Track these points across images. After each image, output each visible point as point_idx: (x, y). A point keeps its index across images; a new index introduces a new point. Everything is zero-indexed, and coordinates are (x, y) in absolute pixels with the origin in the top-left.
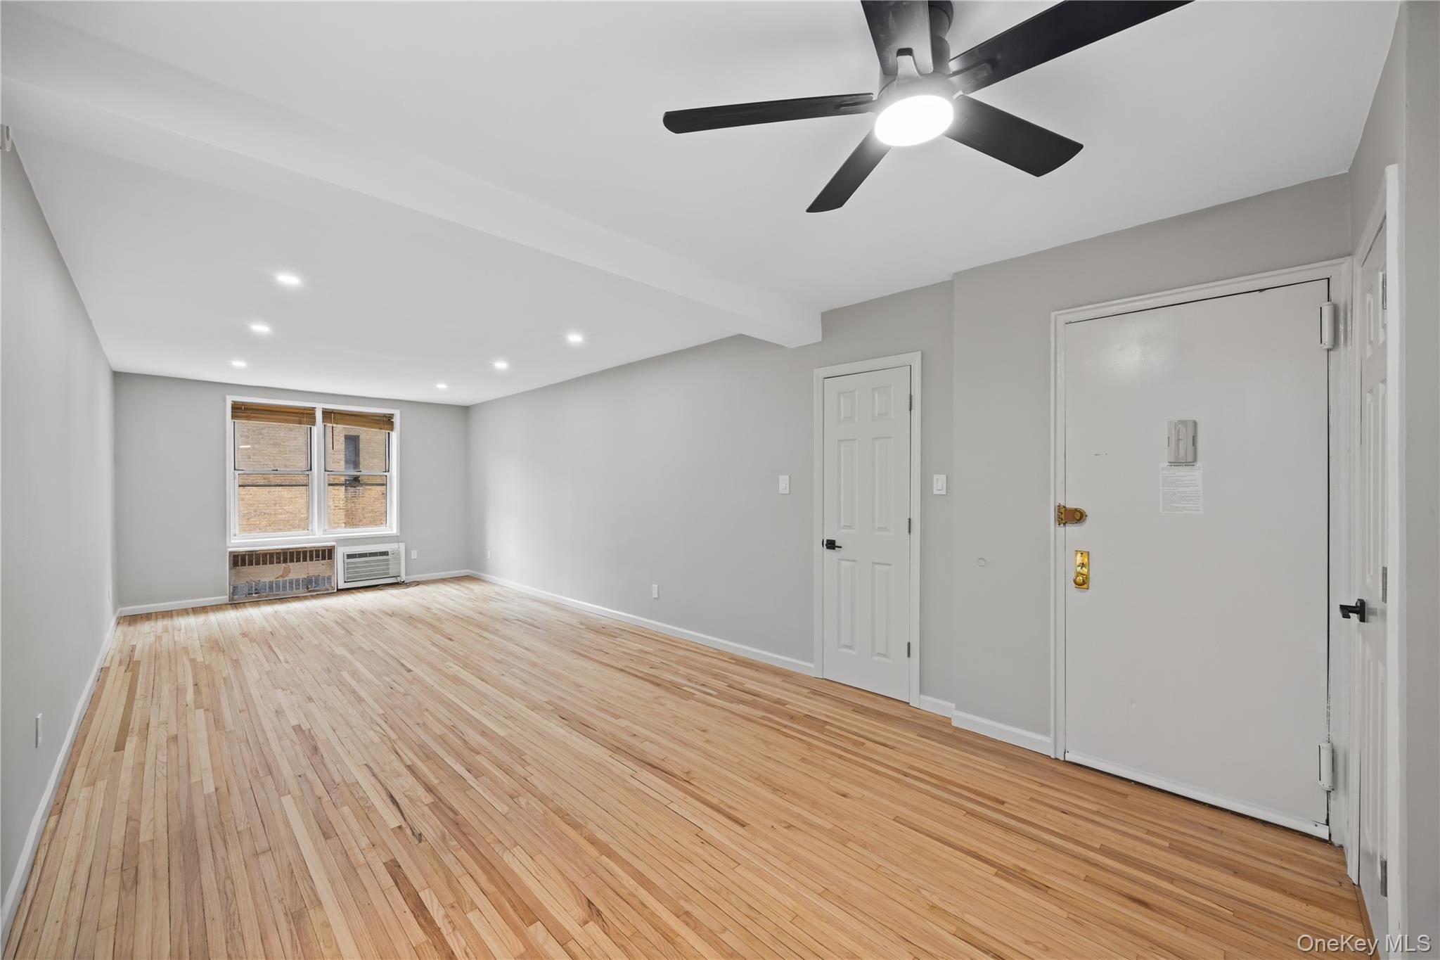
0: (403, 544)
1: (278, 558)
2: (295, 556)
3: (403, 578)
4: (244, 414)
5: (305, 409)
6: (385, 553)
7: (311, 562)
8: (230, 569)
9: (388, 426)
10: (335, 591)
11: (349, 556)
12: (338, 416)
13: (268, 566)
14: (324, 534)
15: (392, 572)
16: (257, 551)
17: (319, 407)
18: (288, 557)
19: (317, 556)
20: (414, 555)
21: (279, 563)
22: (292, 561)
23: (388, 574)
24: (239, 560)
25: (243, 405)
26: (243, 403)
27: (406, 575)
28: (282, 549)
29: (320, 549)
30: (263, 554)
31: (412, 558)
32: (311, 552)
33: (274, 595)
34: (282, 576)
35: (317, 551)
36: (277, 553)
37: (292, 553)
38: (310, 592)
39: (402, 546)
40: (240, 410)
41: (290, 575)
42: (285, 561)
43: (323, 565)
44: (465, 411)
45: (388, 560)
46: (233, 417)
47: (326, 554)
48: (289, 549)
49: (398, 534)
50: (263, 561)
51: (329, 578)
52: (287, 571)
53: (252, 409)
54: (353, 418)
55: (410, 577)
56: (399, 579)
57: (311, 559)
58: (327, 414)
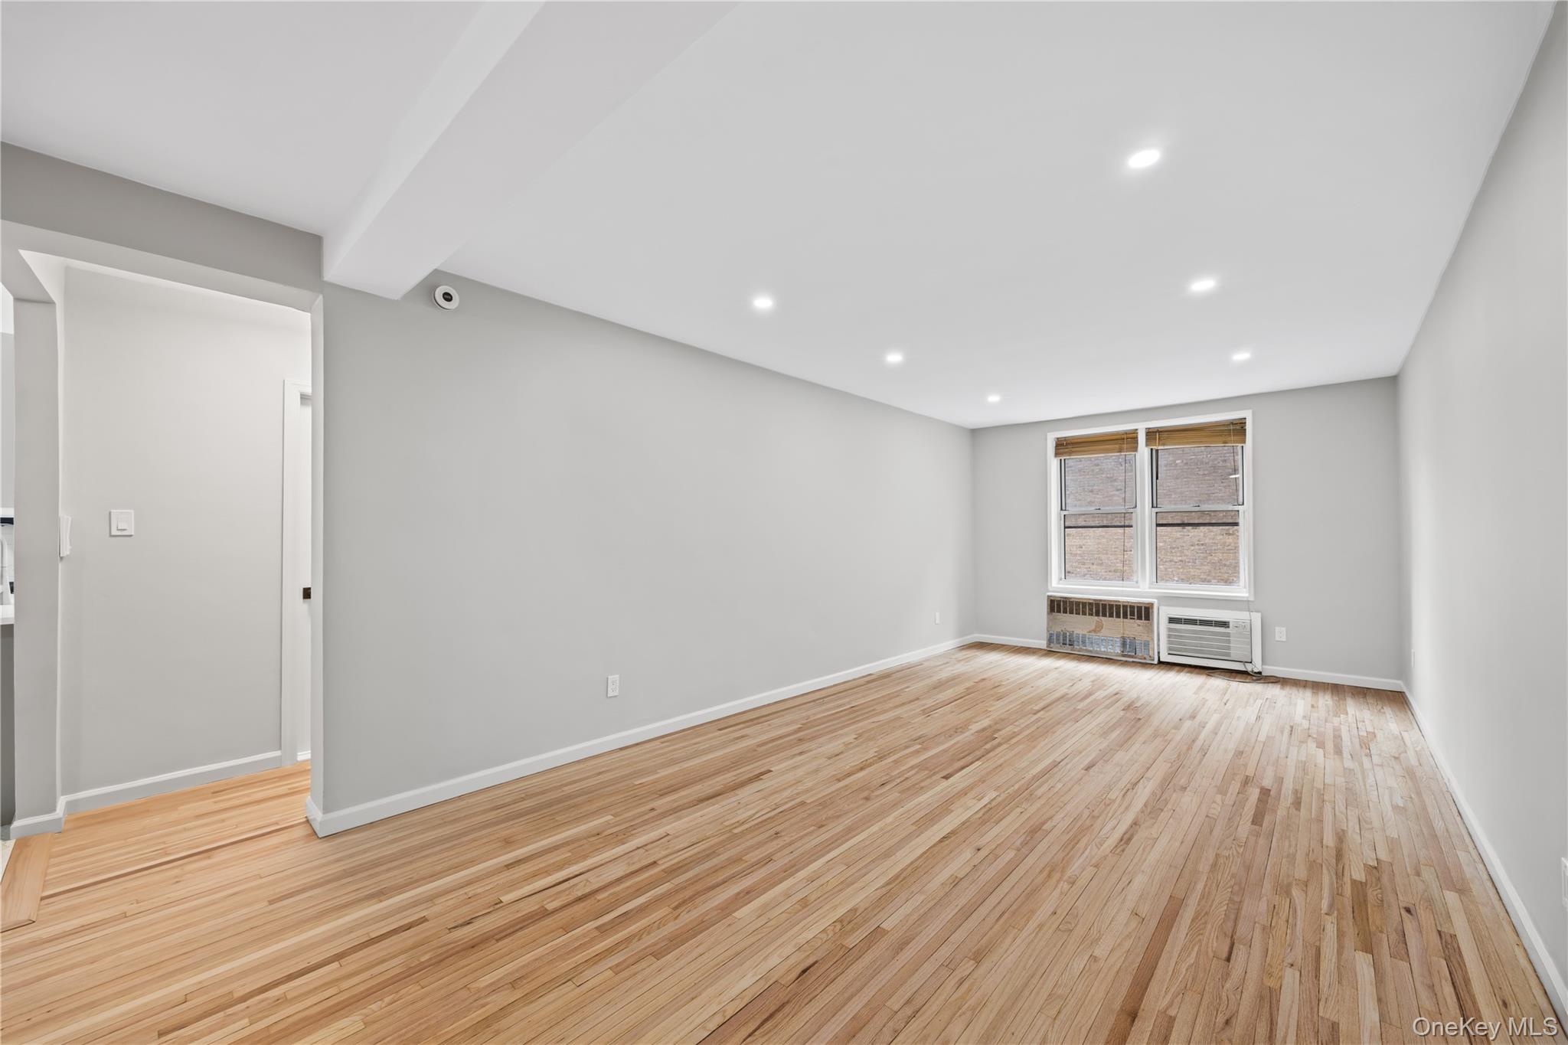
0: (1259, 615)
1: (1091, 610)
2: (1108, 610)
3: (1257, 666)
4: (1066, 450)
5: (1126, 433)
6: (1224, 624)
7: (1125, 620)
8: (1048, 614)
9: (1236, 438)
10: (1156, 662)
11: (1172, 620)
12: (1165, 435)
13: (1081, 617)
14: (1150, 588)
15: (1235, 654)
16: (1070, 598)
17: (1141, 427)
18: (1101, 609)
19: (1132, 614)
20: (1280, 634)
21: (1092, 615)
22: (1104, 615)
23: (1228, 655)
24: (1058, 606)
25: (1065, 440)
26: (1065, 438)
27: (1264, 662)
28: (1095, 600)
29: (1136, 605)
30: (1076, 602)
31: (1277, 639)
32: (1125, 607)
33: (1087, 651)
34: (1094, 631)
35: (1132, 607)
36: (1090, 604)
37: (1104, 606)
38: (1124, 656)
39: (1256, 618)
40: (1064, 447)
41: (1103, 630)
42: (1097, 614)
43: (1139, 625)
44: (1390, 385)
45: (1228, 635)
46: (1057, 454)
47: (1143, 612)
48: (1101, 600)
49: (1252, 599)
50: (1076, 610)
51: (1147, 645)
52: (1098, 628)
53: (1072, 443)
54: (1184, 434)
55: (1266, 667)
56: (1249, 668)
57: (1125, 617)
58: (1151, 434)
